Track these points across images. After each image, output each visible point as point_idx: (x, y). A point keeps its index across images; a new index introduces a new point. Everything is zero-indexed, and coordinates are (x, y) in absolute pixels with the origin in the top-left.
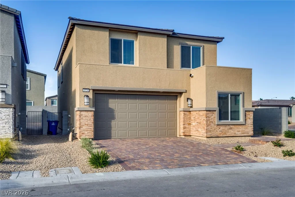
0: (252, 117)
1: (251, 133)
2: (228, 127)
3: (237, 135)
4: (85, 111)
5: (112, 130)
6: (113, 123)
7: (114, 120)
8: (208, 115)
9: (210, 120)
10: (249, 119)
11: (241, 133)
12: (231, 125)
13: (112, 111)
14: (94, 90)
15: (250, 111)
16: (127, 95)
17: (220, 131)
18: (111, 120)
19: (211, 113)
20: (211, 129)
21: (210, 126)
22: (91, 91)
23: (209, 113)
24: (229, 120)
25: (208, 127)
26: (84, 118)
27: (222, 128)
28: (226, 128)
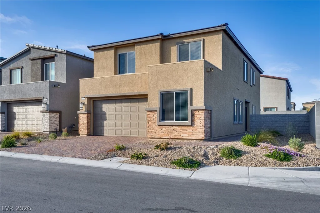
0: (203, 117)
1: (202, 136)
2: (171, 128)
3: (183, 138)
4: (82, 114)
5: (105, 129)
6: (105, 123)
7: (106, 120)
8: (149, 115)
9: (151, 120)
10: (199, 119)
11: (187, 135)
12: (175, 126)
13: (105, 113)
14: (88, 98)
15: (200, 110)
16: (115, 100)
17: (162, 132)
18: (104, 121)
19: (152, 113)
20: (152, 129)
21: (151, 127)
22: (86, 99)
23: (151, 113)
24: (174, 121)
25: (149, 128)
26: (82, 119)
27: (164, 129)
28: (169, 129)
